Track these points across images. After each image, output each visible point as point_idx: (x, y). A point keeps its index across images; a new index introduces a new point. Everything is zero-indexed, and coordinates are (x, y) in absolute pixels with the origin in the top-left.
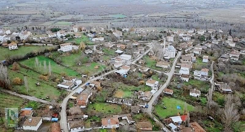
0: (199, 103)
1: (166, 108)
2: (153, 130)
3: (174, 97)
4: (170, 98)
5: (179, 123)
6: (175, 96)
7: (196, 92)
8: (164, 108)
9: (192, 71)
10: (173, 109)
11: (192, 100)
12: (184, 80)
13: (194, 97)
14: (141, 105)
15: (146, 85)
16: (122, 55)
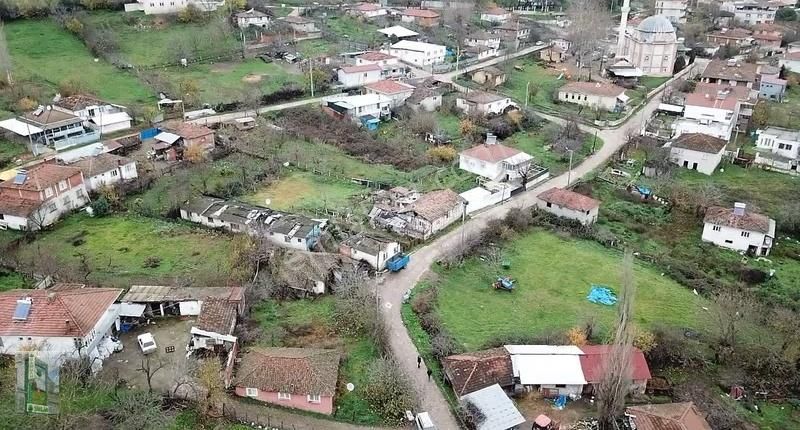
0: (756, 288)
1: (509, 290)
2: (335, 416)
3: (593, 239)
4: (564, 239)
5: (562, 391)
6: (604, 232)
7: (746, 225)
8: (501, 288)
9: (746, 130)
10: (559, 300)
11: (712, 267)
12: (686, 163)
13: (728, 250)
14: (360, 255)
15: (461, 167)
16: (402, 44)
